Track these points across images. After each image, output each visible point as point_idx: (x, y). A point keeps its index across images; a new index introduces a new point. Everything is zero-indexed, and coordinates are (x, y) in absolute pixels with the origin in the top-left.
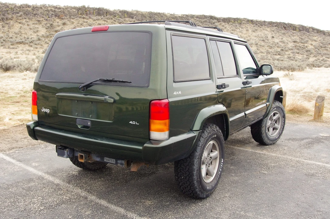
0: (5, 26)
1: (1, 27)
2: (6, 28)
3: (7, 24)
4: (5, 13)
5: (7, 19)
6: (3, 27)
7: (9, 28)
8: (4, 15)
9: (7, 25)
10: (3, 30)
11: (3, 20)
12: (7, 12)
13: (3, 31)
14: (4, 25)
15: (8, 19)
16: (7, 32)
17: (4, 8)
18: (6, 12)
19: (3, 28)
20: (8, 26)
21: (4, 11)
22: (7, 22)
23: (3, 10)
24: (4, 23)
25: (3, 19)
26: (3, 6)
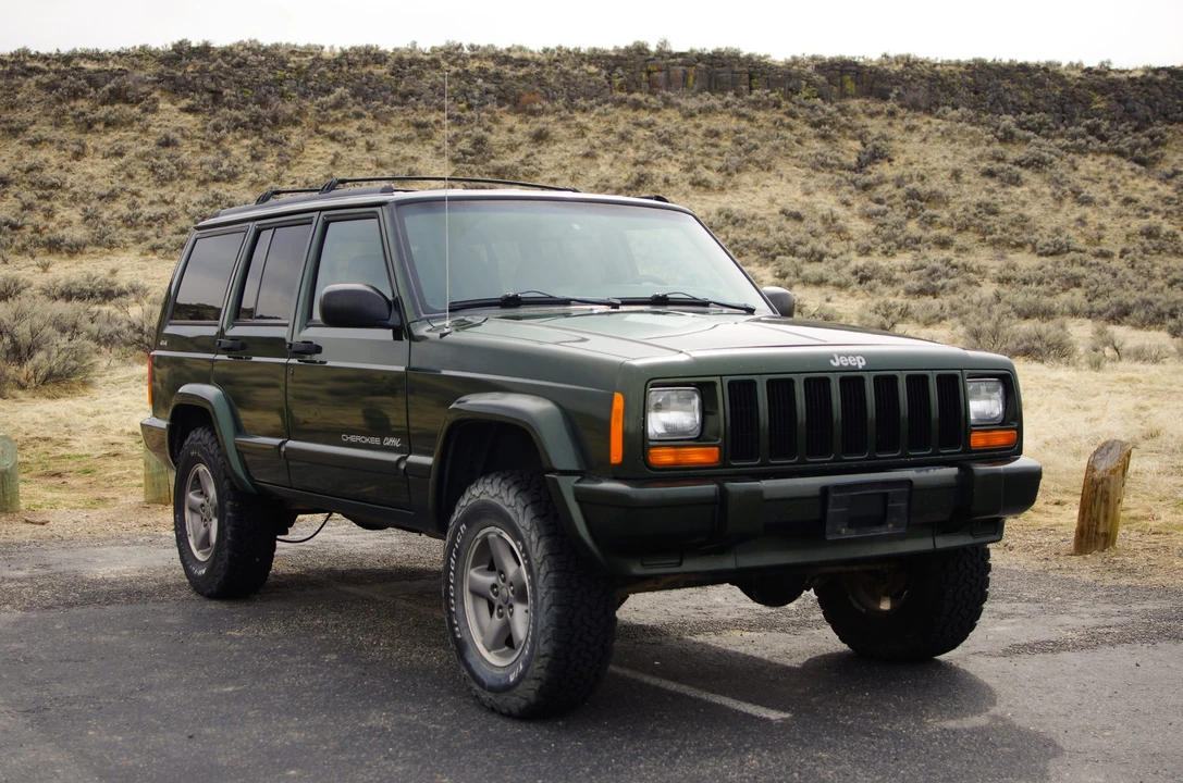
0: (265, 154)
1: (248, 157)
2: (268, 166)
3: (275, 142)
4: (270, 92)
5: (275, 119)
6: (255, 158)
7: (281, 164)
8: (263, 103)
9: (275, 151)
10: (257, 172)
11: (260, 125)
12: (279, 89)
13: (252, 175)
14: (260, 148)
15: (281, 119)
16: (272, 183)
17: (265, 70)
18: (272, 89)
19: (257, 165)
20: (279, 155)
21: (266, 83)
22: (276, 136)
23: (262, 79)
24: (261, 141)
25: (256, 123)
26: (260, 63)
